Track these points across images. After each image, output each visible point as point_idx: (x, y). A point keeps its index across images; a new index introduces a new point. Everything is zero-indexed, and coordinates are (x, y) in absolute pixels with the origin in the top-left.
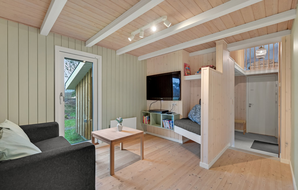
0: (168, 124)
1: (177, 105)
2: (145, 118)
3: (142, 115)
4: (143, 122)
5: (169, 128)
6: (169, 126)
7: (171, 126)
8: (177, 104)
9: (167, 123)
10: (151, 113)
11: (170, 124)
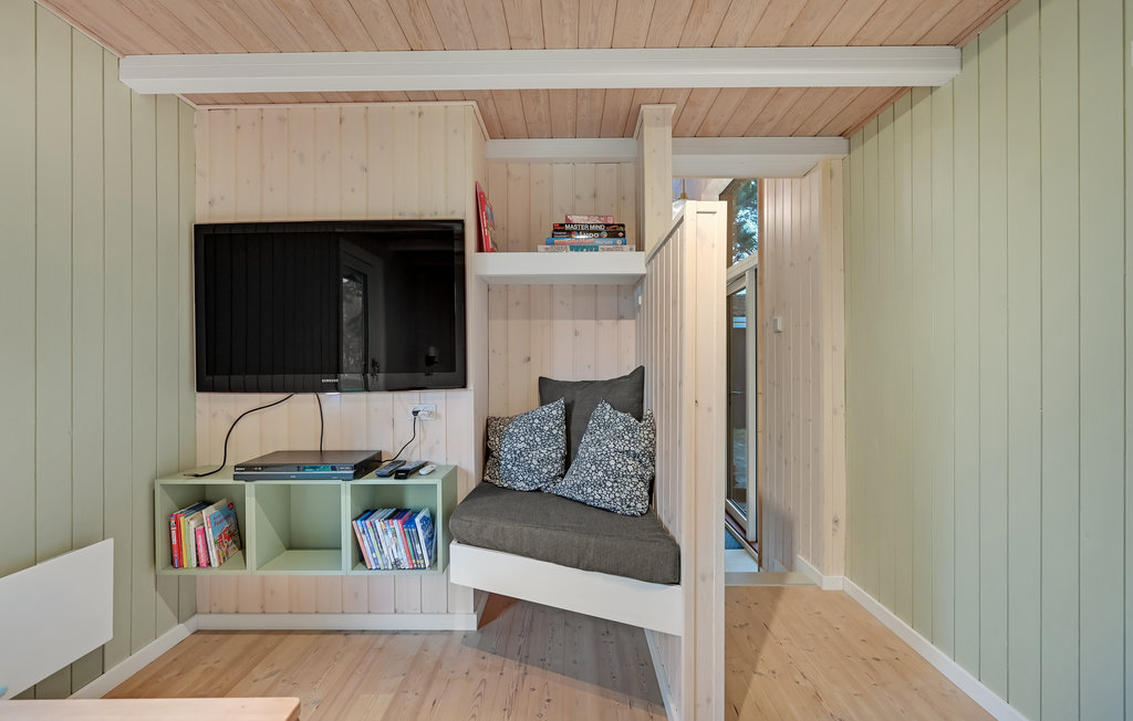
0: (400, 540)
1: (437, 416)
2: (189, 524)
3: (164, 504)
4: (174, 560)
5: (405, 563)
6: (402, 555)
7: (422, 549)
8: (441, 411)
9: (387, 540)
10: (250, 487)
11: (414, 538)
